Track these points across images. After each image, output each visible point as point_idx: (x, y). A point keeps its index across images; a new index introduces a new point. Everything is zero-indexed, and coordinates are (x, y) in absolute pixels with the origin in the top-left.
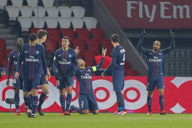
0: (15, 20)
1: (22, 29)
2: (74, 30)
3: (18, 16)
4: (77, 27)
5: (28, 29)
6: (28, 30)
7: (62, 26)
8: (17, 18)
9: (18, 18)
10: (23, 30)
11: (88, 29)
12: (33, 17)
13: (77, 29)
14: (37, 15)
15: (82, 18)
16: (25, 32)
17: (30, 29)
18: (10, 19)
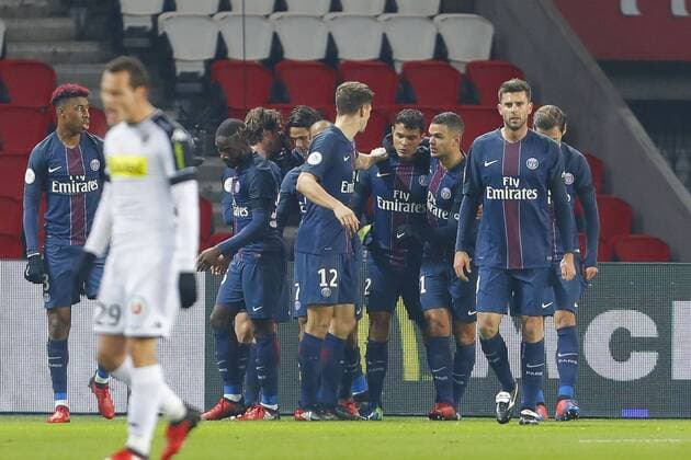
0: (149, 25)
1: (178, 64)
2: (398, 69)
3: (159, 10)
4: (409, 58)
5: (202, 64)
6: (201, 69)
7: (348, 53)
8: (155, 18)
9: (161, 18)
10: (180, 69)
11: (453, 64)
12: (224, 14)
13: (409, 66)
14: (241, 7)
15: (432, 18)
16: (190, 77)
17: (208, 63)
18: (128, 23)
